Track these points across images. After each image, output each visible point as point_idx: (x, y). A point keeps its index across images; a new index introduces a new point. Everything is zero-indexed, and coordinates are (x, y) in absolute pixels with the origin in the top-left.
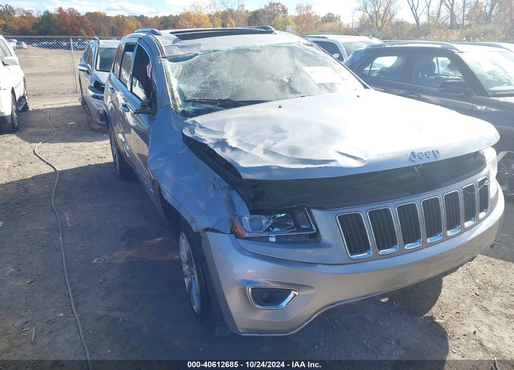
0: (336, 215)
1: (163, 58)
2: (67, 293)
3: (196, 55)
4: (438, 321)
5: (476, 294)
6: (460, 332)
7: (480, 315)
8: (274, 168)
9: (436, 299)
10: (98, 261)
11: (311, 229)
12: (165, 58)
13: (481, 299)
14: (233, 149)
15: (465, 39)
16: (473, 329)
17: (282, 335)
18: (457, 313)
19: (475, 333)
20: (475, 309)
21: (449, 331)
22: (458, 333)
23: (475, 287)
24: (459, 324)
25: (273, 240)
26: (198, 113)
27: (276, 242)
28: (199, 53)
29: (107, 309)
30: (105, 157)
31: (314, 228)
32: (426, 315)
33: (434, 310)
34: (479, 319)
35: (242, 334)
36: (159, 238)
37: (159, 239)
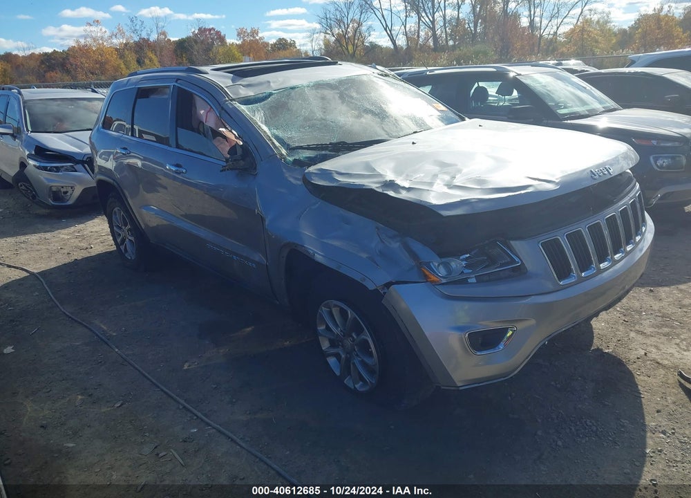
0: (539, 243)
1: (231, 100)
2: (181, 407)
3: (271, 94)
4: (607, 351)
5: (624, 321)
6: (632, 356)
7: (640, 338)
8: (473, 201)
9: (592, 333)
10: (189, 366)
11: (513, 261)
12: (234, 100)
13: (632, 325)
14: (409, 189)
15: (455, 63)
16: (642, 352)
17: (503, 379)
18: (619, 341)
19: (646, 354)
20: (632, 334)
21: (622, 357)
22: (632, 357)
23: (620, 316)
24: (626, 350)
25: (474, 280)
26: (324, 158)
27: (478, 282)
28: (274, 92)
29: (248, 412)
30: (92, 248)
31: (517, 260)
32: (592, 348)
33: (597, 343)
34: (641, 342)
35: (461, 388)
36: (248, 327)
37: (250, 329)
